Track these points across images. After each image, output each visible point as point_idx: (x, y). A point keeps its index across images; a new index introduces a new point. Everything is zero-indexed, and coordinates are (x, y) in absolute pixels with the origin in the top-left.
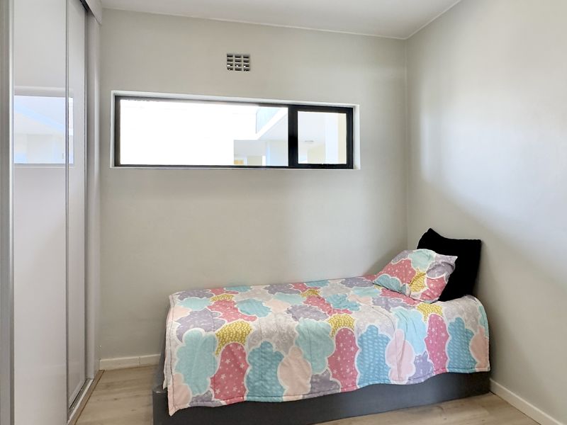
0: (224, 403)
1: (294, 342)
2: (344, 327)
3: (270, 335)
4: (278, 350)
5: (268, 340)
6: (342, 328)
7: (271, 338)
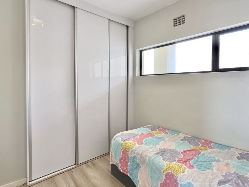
0: (121, 171)
1: (145, 163)
2: (173, 172)
3: (138, 154)
4: (139, 162)
5: (136, 156)
6: (171, 171)
7: (137, 155)
